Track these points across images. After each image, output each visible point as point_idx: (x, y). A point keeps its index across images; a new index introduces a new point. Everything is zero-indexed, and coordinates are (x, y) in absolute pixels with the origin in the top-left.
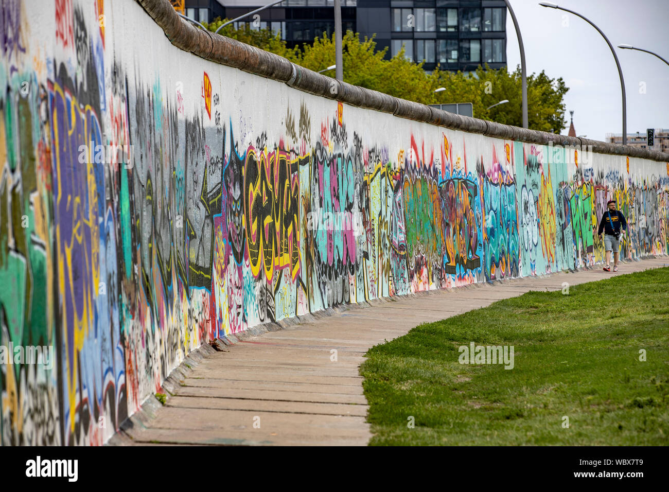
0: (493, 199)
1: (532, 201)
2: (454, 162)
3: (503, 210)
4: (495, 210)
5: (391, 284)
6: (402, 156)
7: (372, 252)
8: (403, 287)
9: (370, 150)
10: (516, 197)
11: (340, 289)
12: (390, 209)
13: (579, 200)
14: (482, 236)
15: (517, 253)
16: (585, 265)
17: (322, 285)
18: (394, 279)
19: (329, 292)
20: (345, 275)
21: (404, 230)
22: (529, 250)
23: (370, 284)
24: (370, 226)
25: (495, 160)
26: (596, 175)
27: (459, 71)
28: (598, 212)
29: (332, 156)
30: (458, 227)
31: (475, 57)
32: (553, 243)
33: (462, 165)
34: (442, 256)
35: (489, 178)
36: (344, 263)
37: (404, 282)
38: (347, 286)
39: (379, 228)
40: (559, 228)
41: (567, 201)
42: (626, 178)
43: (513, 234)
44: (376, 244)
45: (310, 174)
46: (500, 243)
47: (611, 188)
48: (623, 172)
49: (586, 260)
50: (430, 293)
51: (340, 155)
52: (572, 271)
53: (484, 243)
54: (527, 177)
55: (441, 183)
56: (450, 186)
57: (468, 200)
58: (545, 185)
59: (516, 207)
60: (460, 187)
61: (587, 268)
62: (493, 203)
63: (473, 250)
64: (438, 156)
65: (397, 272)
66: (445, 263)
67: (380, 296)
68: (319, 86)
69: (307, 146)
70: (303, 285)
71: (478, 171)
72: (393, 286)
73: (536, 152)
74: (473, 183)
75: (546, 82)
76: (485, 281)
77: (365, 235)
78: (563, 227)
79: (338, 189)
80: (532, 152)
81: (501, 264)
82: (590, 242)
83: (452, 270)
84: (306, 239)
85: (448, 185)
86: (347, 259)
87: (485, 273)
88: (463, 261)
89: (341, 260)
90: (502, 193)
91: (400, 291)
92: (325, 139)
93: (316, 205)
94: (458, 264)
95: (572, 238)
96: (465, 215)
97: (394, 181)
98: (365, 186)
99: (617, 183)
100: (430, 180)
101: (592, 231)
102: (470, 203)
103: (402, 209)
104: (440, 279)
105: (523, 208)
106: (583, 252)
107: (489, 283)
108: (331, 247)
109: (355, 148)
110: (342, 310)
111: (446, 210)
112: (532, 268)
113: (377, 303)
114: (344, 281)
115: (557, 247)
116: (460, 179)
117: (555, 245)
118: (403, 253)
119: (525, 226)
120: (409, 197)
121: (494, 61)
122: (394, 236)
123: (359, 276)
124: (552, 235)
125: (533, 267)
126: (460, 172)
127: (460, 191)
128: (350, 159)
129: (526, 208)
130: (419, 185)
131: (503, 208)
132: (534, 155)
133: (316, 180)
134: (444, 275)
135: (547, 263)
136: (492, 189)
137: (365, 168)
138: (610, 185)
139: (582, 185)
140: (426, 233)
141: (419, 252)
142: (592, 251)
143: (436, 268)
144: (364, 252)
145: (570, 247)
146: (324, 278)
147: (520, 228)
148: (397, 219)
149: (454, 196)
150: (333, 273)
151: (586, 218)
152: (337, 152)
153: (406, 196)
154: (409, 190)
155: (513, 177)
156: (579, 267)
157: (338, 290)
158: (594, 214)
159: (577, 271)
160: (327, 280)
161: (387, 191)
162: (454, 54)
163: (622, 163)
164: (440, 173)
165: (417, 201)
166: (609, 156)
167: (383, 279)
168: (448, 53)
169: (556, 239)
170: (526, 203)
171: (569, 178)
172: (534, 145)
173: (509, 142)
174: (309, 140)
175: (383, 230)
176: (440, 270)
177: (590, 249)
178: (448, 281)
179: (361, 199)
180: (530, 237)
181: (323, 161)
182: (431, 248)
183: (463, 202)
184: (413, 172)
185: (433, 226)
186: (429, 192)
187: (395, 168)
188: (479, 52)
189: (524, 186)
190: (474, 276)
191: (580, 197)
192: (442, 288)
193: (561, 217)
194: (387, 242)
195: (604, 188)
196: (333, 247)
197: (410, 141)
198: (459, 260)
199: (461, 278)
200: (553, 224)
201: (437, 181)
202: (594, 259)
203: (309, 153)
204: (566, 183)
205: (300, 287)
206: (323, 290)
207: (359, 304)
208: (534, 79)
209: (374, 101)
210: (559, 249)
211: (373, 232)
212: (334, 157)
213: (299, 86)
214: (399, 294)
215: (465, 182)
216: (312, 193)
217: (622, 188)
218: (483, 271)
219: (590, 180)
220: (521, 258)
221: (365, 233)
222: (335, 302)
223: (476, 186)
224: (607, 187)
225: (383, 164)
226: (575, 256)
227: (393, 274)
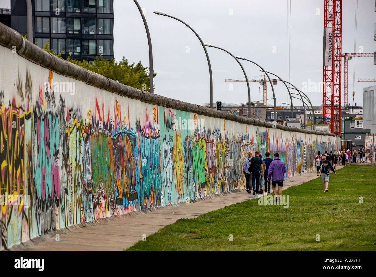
0: (145, 148)
1: (169, 151)
2: (122, 120)
3: (152, 157)
4: (147, 156)
5: (82, 213)
6: (90, 115)
7: (70, 189)
8: (90, 215)
9: (70, 109)
10: (159, 147)
11: (49, 219)
12: (82, 155)
13: (197, 150)
14: (139, 176)
15: (160, 188)
16: (200, 197)
17: (38, 217)
18: (84, 209)
19: (42, 222)
20: (53, 207)
21: (91, 172)
22: (167, 186)
23: (69, 214)
24: (70, 169)
25: (147, 120)
26: (207, 132)
27: (84, 60)
28: (208, 158)
29: (45, 113)
30: (124, 169)
31: (92, 52)
32: (182, 181)
33: (127, 122)
34: (114, 191)
35: (144, 133)
36: (52, 198)
37: (91, 212)
38: (54, 216)
39: (75, 170)
40: (185, 170)
41: (190, 150)
42: (223, 135)
43: (158, 174)
44: (73, 182)
45: (32, 127)
46: (150, 181)
47: (215, 142)
48: (222, 131)
49: (201, 193)
50: (107, 219)
51: (50, 113)
52: (192, 201)
53: (140, 181)
54: (166, 133)
55: (114, 136)
56: (120, 138)
57: (131, 148)
58: (177, 139)
59: (160, 155)
60: (126, 139)
61: (202, 199)
62: (146, 151)
63: (134, 186)
64: (112, 115)
65: (86, 204)
66: (116, 196)
67: (75, 224)
68: (39, 56)
69: (30, 104)
70: (26, 217)
71: (137, 127)
72: (84, 215)
73: (171, 114)
74: (134, 136)
75: (142, 69)
76: (140, 210)
77: (66, 176)
78: (188, 169)
79: (49, 139)
80: (169, 114)
81: (150, 197)
82: (203, 181)
83: (120, 202)
84: (29, 179)
85: (118, 137)
86: (54, 195)
87: (141, 204)
88: (127, 195)
89: (50, 195)
90: (151, 144)
91: (88, 218)
92: (41, 99)
93: (35, 152)
94: (124, 197)
95: (192, 177)
96: (129, 160)
97: (85, 133)
98: (66, 137)
99: (219, 138)
100: (107, 134)
101: (205, 172)
102: (132, 151)
103: (90, 156)
104: (113, 209)
105: (164, 155)
106: (199, 187)
107: (143, 211)
108: (44, 185)
109: (60, 107)
110: (51, 235)
111: (117, 157)
112: (169, 200)
113: (74, 229)
114: (52, 212)
115: (184, 184)
116: (126, 133)
117: (183, 182)
118: (90, 189)
119: (165, 168)
120: (95, 146)
121: (105, 54)
122: (84, 176)
123: (62, 208)
124: (181, 175)
125: (169, 198)
126: (126, 127)
127: (126, 142)
128: (57, 116)
129: (166, 155)
130: (100, 137)
131: (152, 154)
132: (171, 116)
133: (35, 132)
134: (116, 206)
135: (178, 196)
136: (145, 140)
137: (66, 123)
138: (215, 139)
139: (199, 139)
140: (104, 173)
141: (100, 188)
142: (204, 187)
143: (111, 200)
144: (65, 189)
145: (191, 183)
146: (40, 210)
147: (162, 170)
148: (87, 163)
149: (122, 146)
150: (45, 206)
151: (201, 163)
152: (49, 110)
153: (92, 145)
154: (94, 140)
155: (158, 132)
156: (196, 198)
157: (48, 220)
158: (206, 160)
159: (196, 201)
160: (41, 212)
161: (80, 142)
162: (78, 49)
163: (221, 124)
164: (114, 128)
165: (99, 149)
166: (214, 119)
167: (77, 209)
168: (74, 48)
169: (183, 178)
170: (166, 152)
171: (191, 134)
172: (171, 109)
173: (155, 106)
174: (31, 99)
175: (78, 172)
176: (113, 202)
177: (203, 185)
178: (118, 210)
179: (64, 147)
180: (168, 176)
181: (40, 117)
182: (108, 185)
183: (127, 151)
184: (97, 127)
185: (109, 168)
186: (107, 142)
187: (85, 124)
188: (95, 48)
189: (165, 139)
190: (134, 206)
191: (198, 147)
192: (114, 216)
193: (186, 162)
194: (80, 181)
195: (211, 141)
196: (45, 185)
197: (95, 103)
198: (125, 194)
199: (126, 208)
200: (181, 166)
201: (112, 134)
202: (205, 192)
203: (31, 110)
204: (190, 137)
205: (24, 219)
206: (38, 220)
207: (62, 230)
208: (134, 67)
209: (73, 71)
210: (185, 185)
211: (71, 174)
212: (47, 114)
213: (26, 55)
214: (87, 221)
215: (129, 135)
216: (33, 142)
217: (222, 142)
218: (139, 202)
219: (203, 136)
220: (163, 192)
221: (66, 174)
222: (46, 229)
223: (135, 138)
224: (213, 141)
225: (78, 120)
226: (194, 190)
227: (84, 206)
